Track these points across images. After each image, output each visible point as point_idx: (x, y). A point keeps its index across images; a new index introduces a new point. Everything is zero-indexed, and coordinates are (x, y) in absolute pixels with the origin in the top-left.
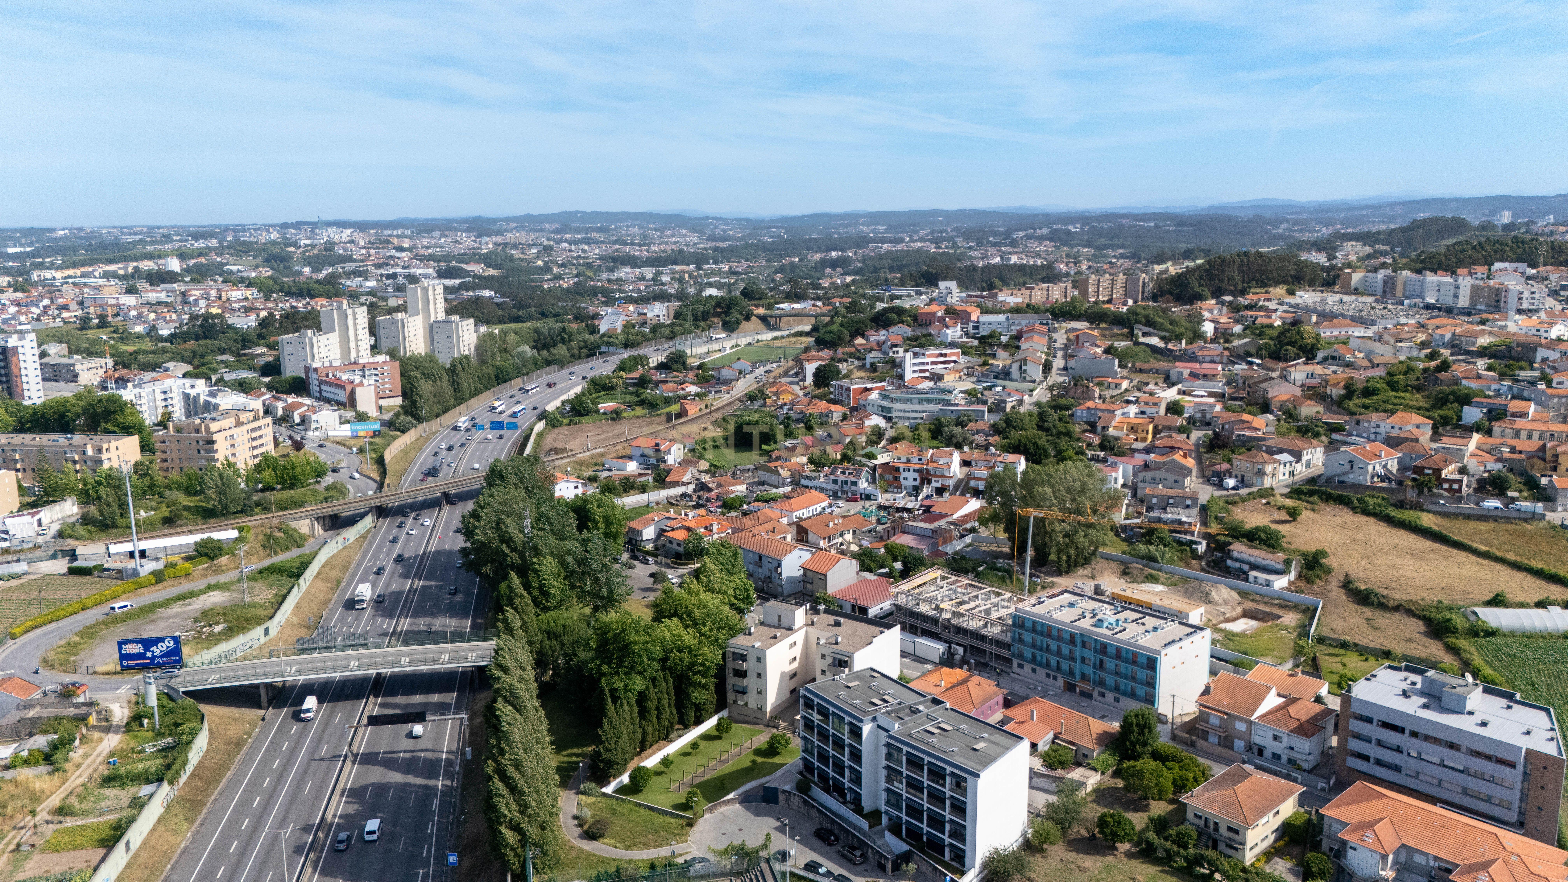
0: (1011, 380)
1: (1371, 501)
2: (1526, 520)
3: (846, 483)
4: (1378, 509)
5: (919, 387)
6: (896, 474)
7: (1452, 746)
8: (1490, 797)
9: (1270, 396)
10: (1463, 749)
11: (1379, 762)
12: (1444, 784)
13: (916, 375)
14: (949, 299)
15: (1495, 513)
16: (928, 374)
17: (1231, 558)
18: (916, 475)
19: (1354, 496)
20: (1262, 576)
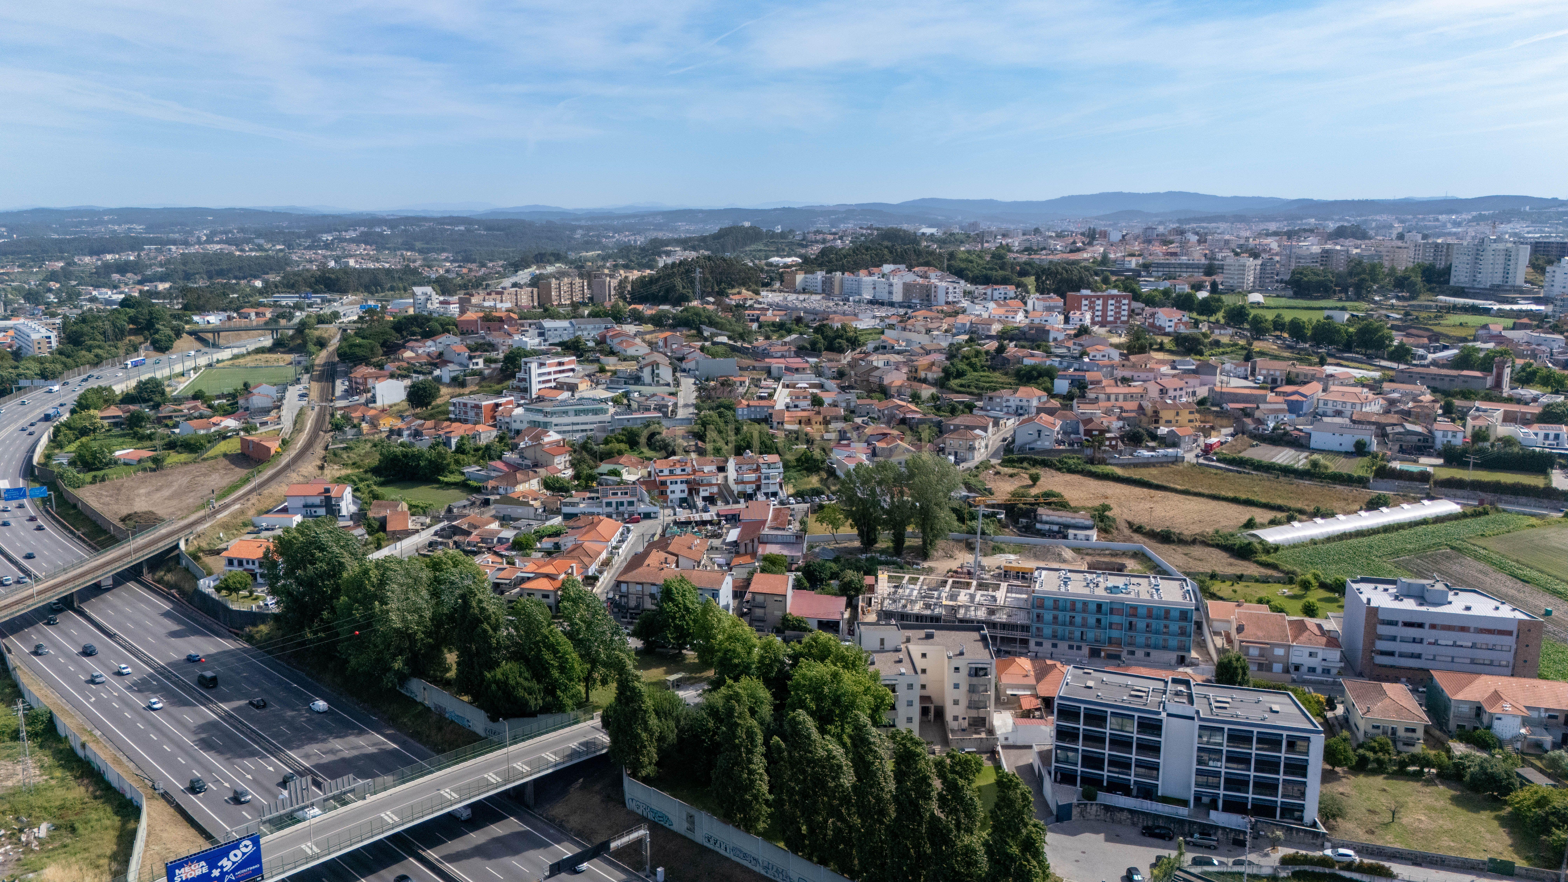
0: (644, 385)
1: (1071, 462)
2: (1173, 463)
3: (622, 504)
4: (1080, 468)
5: (559, 398)
6: (662, 488)
7: (1463, 629)
8: (1492, 661)
9: (885, 383)
10: (1472, 630)
11: (1401, 655)
12: (1456, 660)
13: (543, 386)
14: (429, 306)
15: (1152, 460)
16: (553, 384)
17: (1041, 522)
18: (684, 487)
19: (1055, 459)
20: (1081, 533)
